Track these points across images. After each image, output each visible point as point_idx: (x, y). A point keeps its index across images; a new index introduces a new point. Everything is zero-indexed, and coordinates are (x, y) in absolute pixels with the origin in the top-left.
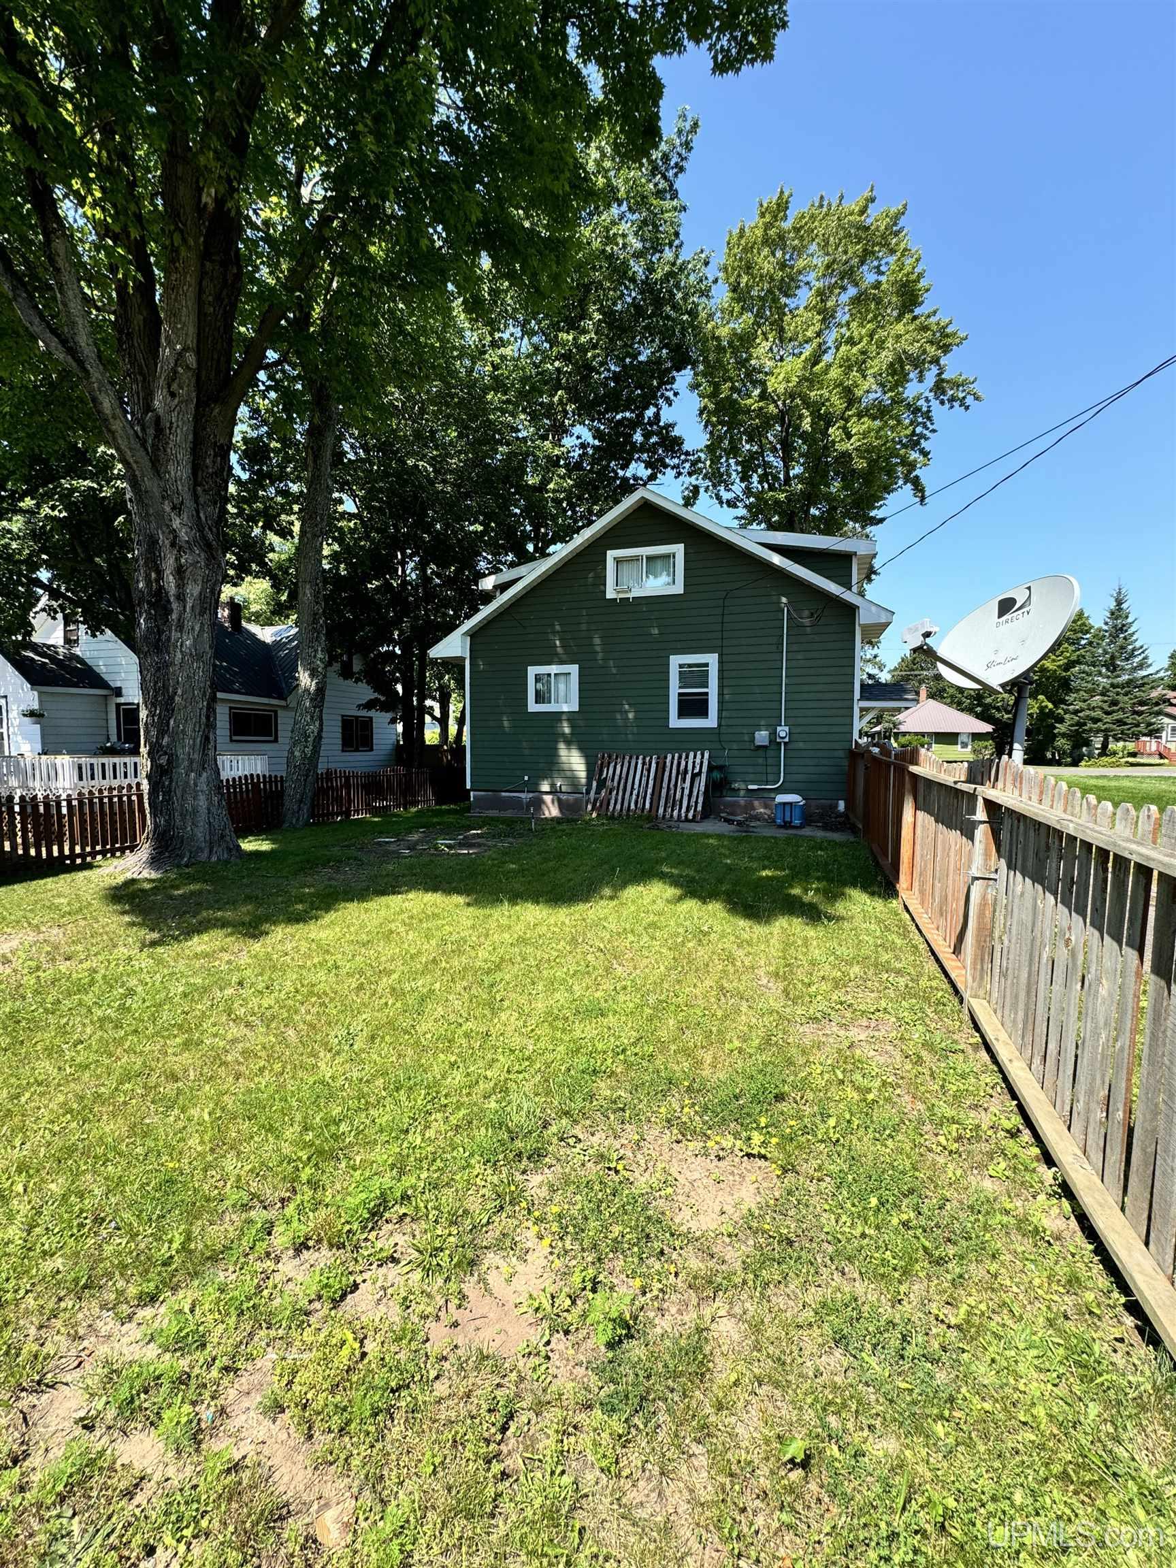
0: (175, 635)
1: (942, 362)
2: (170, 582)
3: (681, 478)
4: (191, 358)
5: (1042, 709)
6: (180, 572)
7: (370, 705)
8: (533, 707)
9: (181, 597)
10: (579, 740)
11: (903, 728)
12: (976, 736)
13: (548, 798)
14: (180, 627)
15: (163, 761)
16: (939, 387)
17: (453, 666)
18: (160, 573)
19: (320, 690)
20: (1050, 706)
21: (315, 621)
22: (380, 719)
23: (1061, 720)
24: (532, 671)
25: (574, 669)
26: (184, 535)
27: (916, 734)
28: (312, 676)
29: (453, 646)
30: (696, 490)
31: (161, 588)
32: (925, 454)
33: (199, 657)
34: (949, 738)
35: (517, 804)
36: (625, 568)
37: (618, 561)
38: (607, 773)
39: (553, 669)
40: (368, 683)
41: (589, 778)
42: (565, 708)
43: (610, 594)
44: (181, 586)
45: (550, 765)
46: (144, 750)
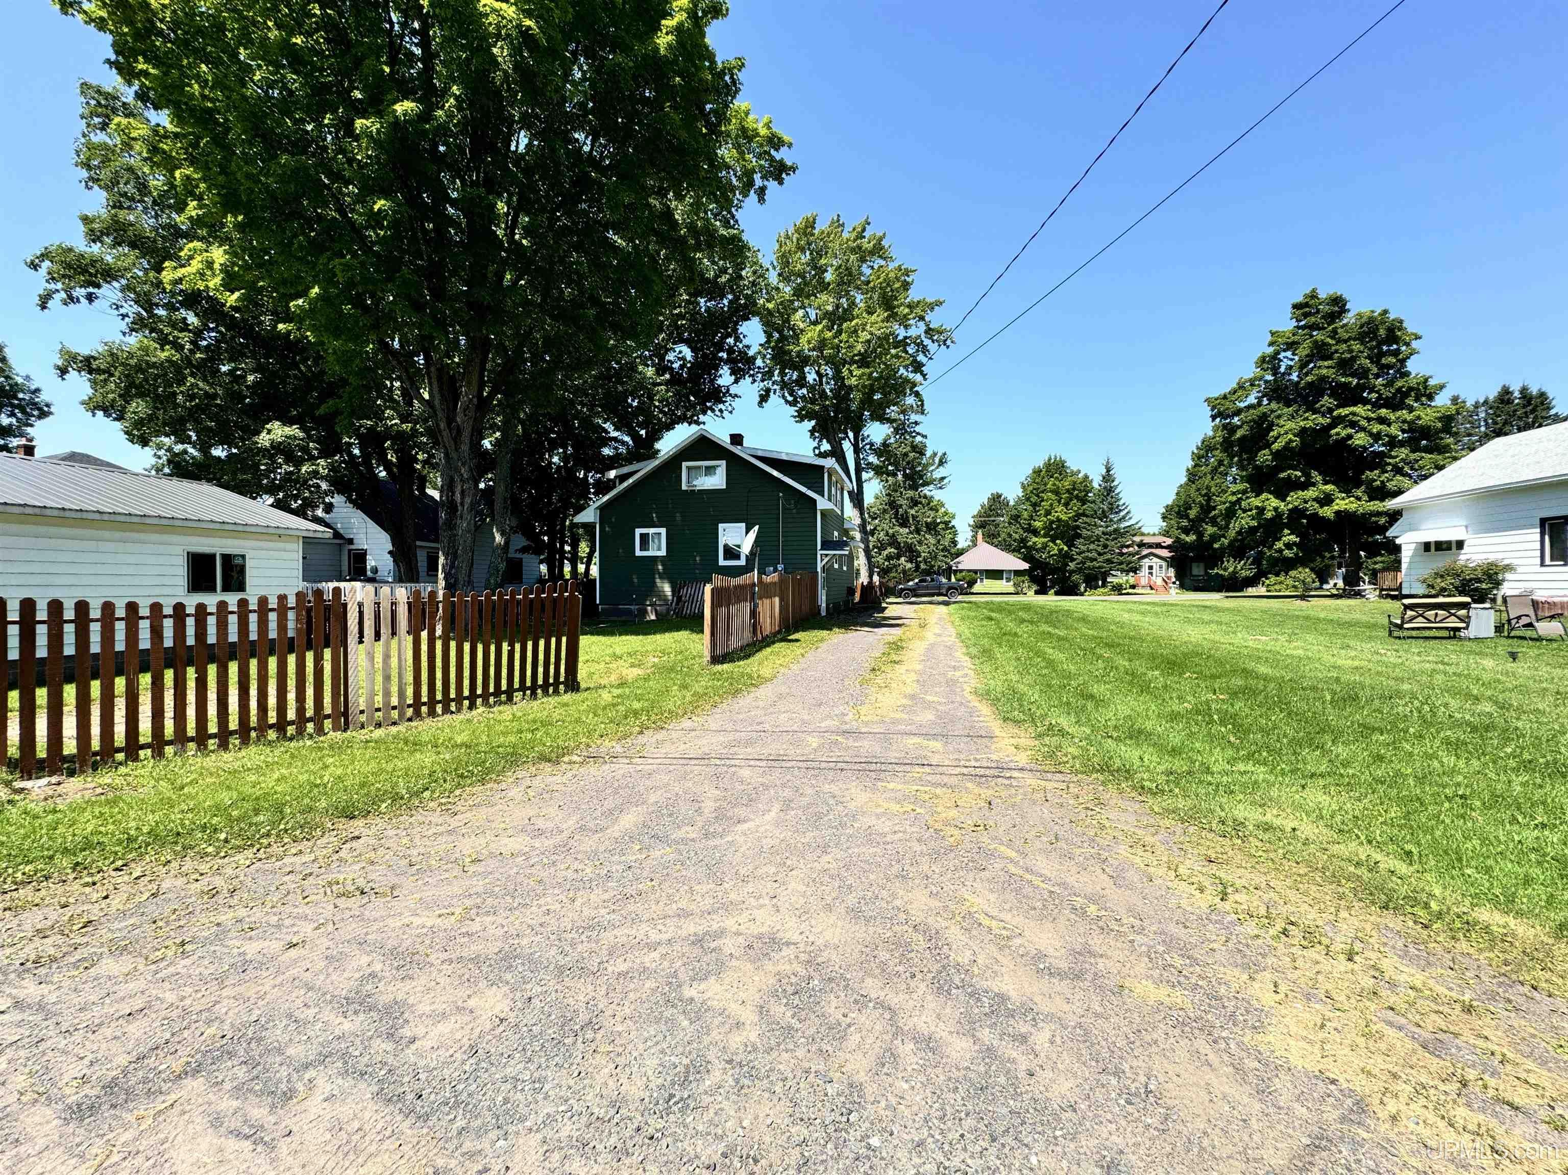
0: (459, 521)
1: (927, 319)
2: (458, 496)
3: (756, 384)
4: (475, 400)
5: (1061, 550)
6: (463, 492)
7: (524, 550)
8: (638, 553)
9: (462, 504)
10: (667, 575)
11: (961, 567)
12: (1018, 573)
13: (649, 608)
14: (461, 517)
15: (452, 581)
16: (929, 331)
17: (589, 528)
18: (453, 493)
19: (507, 543)
20: (1066, 548)
21: (505, 502)
22: (529, 560)
23: (1073, 560)
24: (638, 531)
25: (663, 531)
26: (465, 476)
27: (969, 571)
28: (502, 535)
29: (589, 515)
30: (768, 391)
31: (453, 500)
32: (924, 376)
33: (469, 532)
34: (995, 574)
35: (630, 612)
36: (693, 473)
37: (689, 468)
38: (683, 592)
39: (651, 531)
40: (523, 534)
41: (673, 595)
42: (659, 554)
43: (684, 487)
44: (463, 497)
45: (651, 589)
46: (441, 576)
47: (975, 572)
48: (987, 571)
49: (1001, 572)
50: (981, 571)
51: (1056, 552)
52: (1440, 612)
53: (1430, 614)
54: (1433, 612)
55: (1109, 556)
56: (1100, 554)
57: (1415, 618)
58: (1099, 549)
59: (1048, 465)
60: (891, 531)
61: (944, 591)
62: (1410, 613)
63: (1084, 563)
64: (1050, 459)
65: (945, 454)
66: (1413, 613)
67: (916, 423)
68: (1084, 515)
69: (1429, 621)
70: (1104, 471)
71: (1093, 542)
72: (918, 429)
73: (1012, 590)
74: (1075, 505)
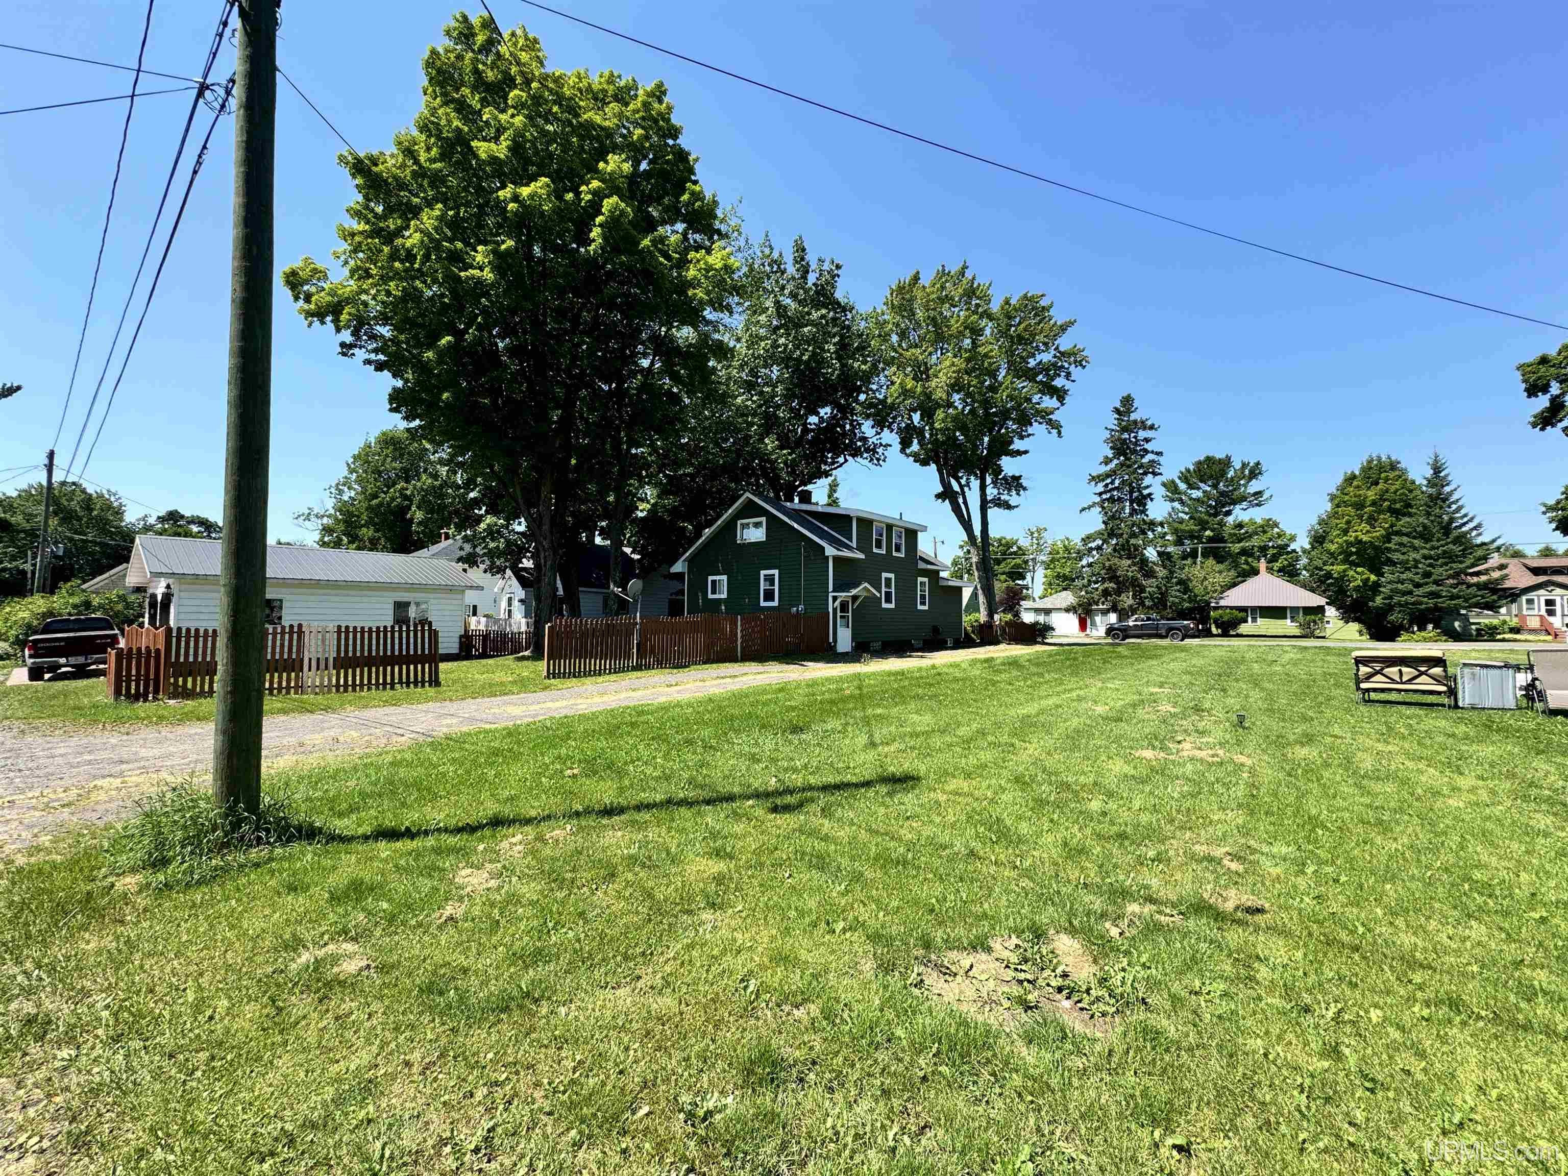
8: (710, 596)
11: (1222, 603)
12: (1308, 610)
24: (710, 578)
25: (725, 578)
29: (680, 566)
34: (1275, 612)
36: (745, 529)
37: (742, 525)
39: (718, 578)
42: (722, 596)
43: (739, 541)
47: (1243, 609)
48: (1261, 608)
49: (1284, 609)
50: (1254, 609)
51: (1359, 582)
52: (1405, 670)
53: (1393, 671)
54: (1396, 669)
55: (1434, 588)
56: (1418, 586)
57: (1372, 675)
58: (1417, 579)
59: (1367, 469)
60: (1107, 564)
61: (1163, 632)
62: (1364, 670)
63: (1391, 598)
64: (1370, 462)
65: (1258, 464)
66: (1368, 670)
67: (1147, 440)
68: (1399, 533)
69: (1393, 681)
70: (1429, 473)
71: (1408, 569)
72: (1148, 446)
73: (1297, 632)
74: (1385, 520)
